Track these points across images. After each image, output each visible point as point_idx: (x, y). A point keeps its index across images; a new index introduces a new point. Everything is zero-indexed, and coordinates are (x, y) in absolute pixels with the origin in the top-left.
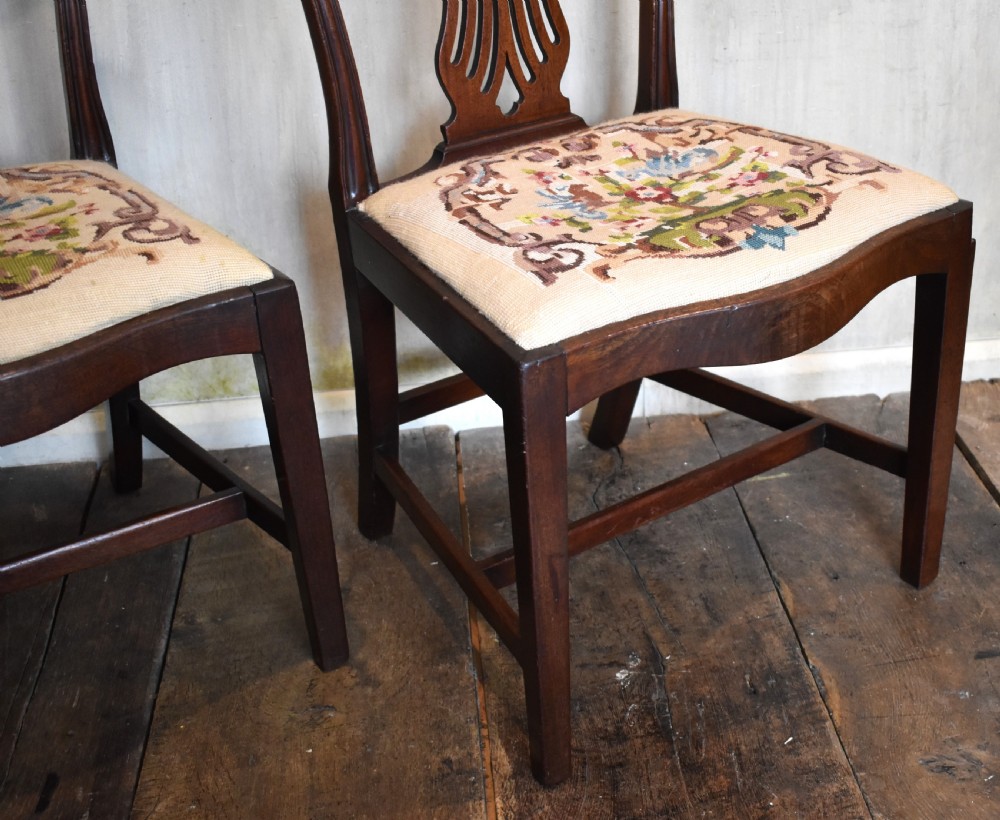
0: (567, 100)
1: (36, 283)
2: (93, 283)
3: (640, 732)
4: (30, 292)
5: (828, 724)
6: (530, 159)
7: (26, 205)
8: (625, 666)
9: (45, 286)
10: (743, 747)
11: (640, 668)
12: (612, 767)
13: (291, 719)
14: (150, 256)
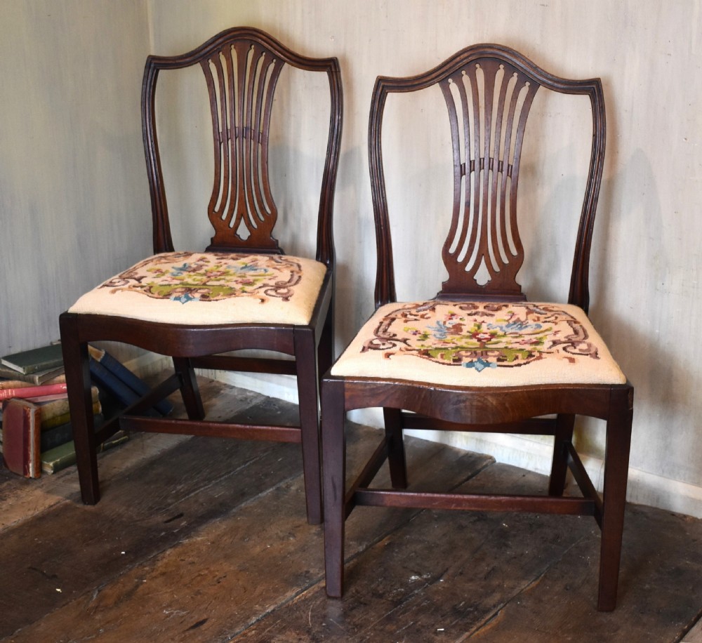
0: (520, 286)
1: (215, 299)
2: (234, 304)
3: (390, 599)
4: (210, 301)
5: (467, 634)
6: (461, 308)
7: (258, 271)
8: (419, 574)
9: (217, 300)
10: (420, 623)
11: (426, 579)
12: (361, 603)
13: (277, 534)
14: (263, 301)
